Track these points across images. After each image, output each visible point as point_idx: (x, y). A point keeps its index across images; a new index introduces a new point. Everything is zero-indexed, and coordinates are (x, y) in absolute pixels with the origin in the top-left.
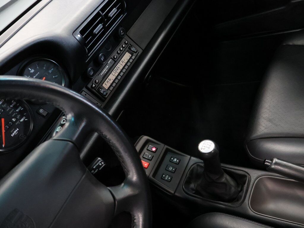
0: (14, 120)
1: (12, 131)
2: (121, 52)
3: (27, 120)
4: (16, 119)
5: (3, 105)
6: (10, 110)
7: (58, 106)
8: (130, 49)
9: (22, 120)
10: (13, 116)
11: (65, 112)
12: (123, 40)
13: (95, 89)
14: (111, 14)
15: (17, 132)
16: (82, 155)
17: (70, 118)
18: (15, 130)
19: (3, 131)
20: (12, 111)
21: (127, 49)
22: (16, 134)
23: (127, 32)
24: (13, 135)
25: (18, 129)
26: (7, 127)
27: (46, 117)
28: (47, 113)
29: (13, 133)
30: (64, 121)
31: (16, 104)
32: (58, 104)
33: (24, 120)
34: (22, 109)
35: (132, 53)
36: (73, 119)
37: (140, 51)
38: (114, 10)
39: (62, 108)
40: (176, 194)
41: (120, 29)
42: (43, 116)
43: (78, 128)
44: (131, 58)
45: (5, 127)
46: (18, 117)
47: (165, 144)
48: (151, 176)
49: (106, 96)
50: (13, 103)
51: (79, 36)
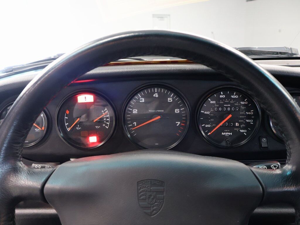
0: (237, 124)
1: (226, 131)
3: (246, 134)
4: (240, 126)
5: (243, 107)
6: (243, 115)
7: (290, 148)
9: (242, 131)
10: (240, 121)
11: (289, 160)
15: (228, 135)
16: (259, 210)
17: (287, 170)
18: (228, 132)
19: (221, 124)
20: (243, 117)
22: (227, 136)
24: (224, 134)
25: (231, 134)
26: (226, 124)
27: (262, 149)
28: (266, 146)
29: (225, 133)
30: (275, 166)
31: (252, 115)
32: (291, 146)
33: (244, 132)
34: (252, 123)
36: (288, 173)
39: (290, 154)
42: (261, 145)
43: (284, 186)
45: (226, 122)
50: (250, 112)
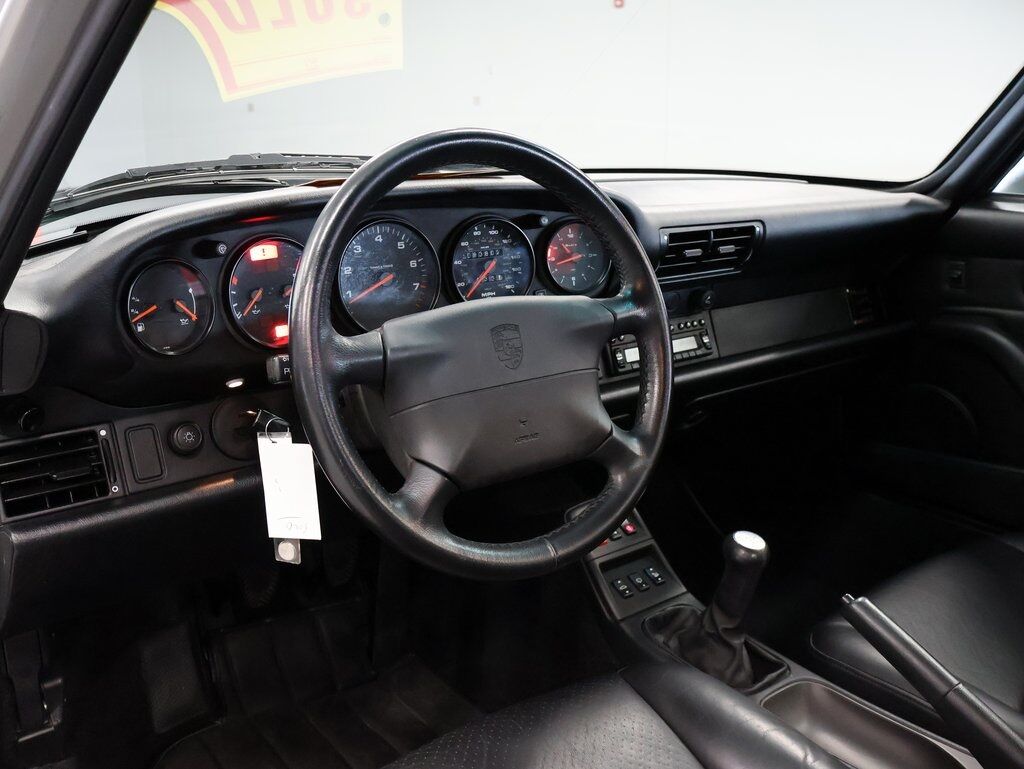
0: (500, 278)
2: (686, 329)
3: (513, 292)
4: (504, 279)
5: (506, 248)
8: (701, 336)
10: (503, 271)
12: (699, 316)
13: (611, 347)
14: (723, 249)
20: (508, 264)
21: (697, 333)
23: (713, 308)
25: (494, 293)
31: (520, 260)
33: (511, 289)
35: (701, 344)
37: (715, 355)
38: (731, 248)
40: (623, 625)
41: (709, 292)
44: (694, 350)
46: (509, 278)
47: (655, 536)
48: (598, 562)
49: (620, 370)
51: (666, 238)
